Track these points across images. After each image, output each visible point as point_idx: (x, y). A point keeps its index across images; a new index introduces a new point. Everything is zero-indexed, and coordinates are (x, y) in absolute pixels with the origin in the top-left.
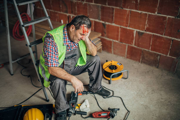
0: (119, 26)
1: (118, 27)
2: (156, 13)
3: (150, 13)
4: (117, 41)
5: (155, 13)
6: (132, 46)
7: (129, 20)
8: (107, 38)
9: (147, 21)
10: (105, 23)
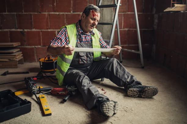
0: (40, 30)
1: (39, 32)
2: (72, 12)
3: (67, 13)
5: (70, 12)
7: (49, 23)
8: (27, 47)
9: (65, 20)
10: (23, 31)
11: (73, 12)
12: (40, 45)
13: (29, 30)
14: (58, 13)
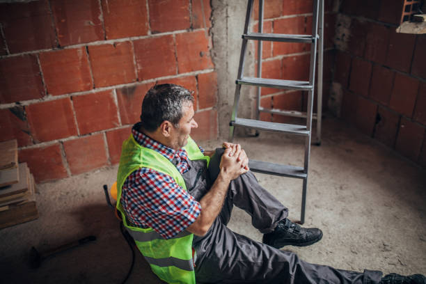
0: (68, 96)
1: (65, 100)
2: (149, 33)
3: (136, 38)
4: (73, 138)
5: (146, 34)
6: (117, 129)
7: (91, 72)
8: (38, 146)
9: (134, 57)
10: (18, 106)
11: (152, 33)
12: (73, 132)
13: (35, 101)
14: (111, 42)
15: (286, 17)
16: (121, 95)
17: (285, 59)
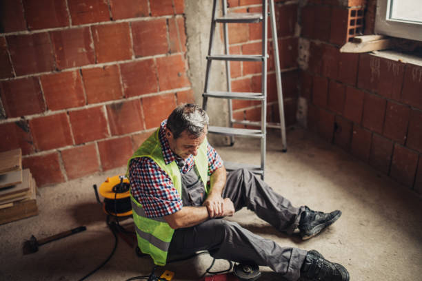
0: (64, 111)
1: (62, 115)
2: (133, 57)
3: (122, 62)
4: (69, 147)
5: (131, 58)
6: (107, 139)
7: (84, 90)
8: (39, 154)
9: (121, 78)
10: (22, 120)
11: (136, 57)
12: (69, 143)
13: (37, 116)
14: (101, 65)
15: (252, 42)
16: (110, 111)
17: (254, 78)
